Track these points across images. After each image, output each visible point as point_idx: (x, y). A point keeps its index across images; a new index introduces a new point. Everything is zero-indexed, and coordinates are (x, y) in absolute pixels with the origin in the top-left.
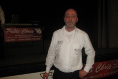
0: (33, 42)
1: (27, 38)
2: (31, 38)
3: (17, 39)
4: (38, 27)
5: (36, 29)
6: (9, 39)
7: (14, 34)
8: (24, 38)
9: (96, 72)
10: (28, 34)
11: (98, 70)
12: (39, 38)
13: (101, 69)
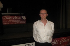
0: (20, 24)
1: (17, 22)
2: (19, 22)
3: (10, 23)
4: (24, 15)
5: (22, 17)
6: (6, 23)
7: (8, 20)
8: (15, 22)
9: (60, 43)
10: (17, 19)
11: (61, 42)
12: (24, 22)
13: (63, 42)
